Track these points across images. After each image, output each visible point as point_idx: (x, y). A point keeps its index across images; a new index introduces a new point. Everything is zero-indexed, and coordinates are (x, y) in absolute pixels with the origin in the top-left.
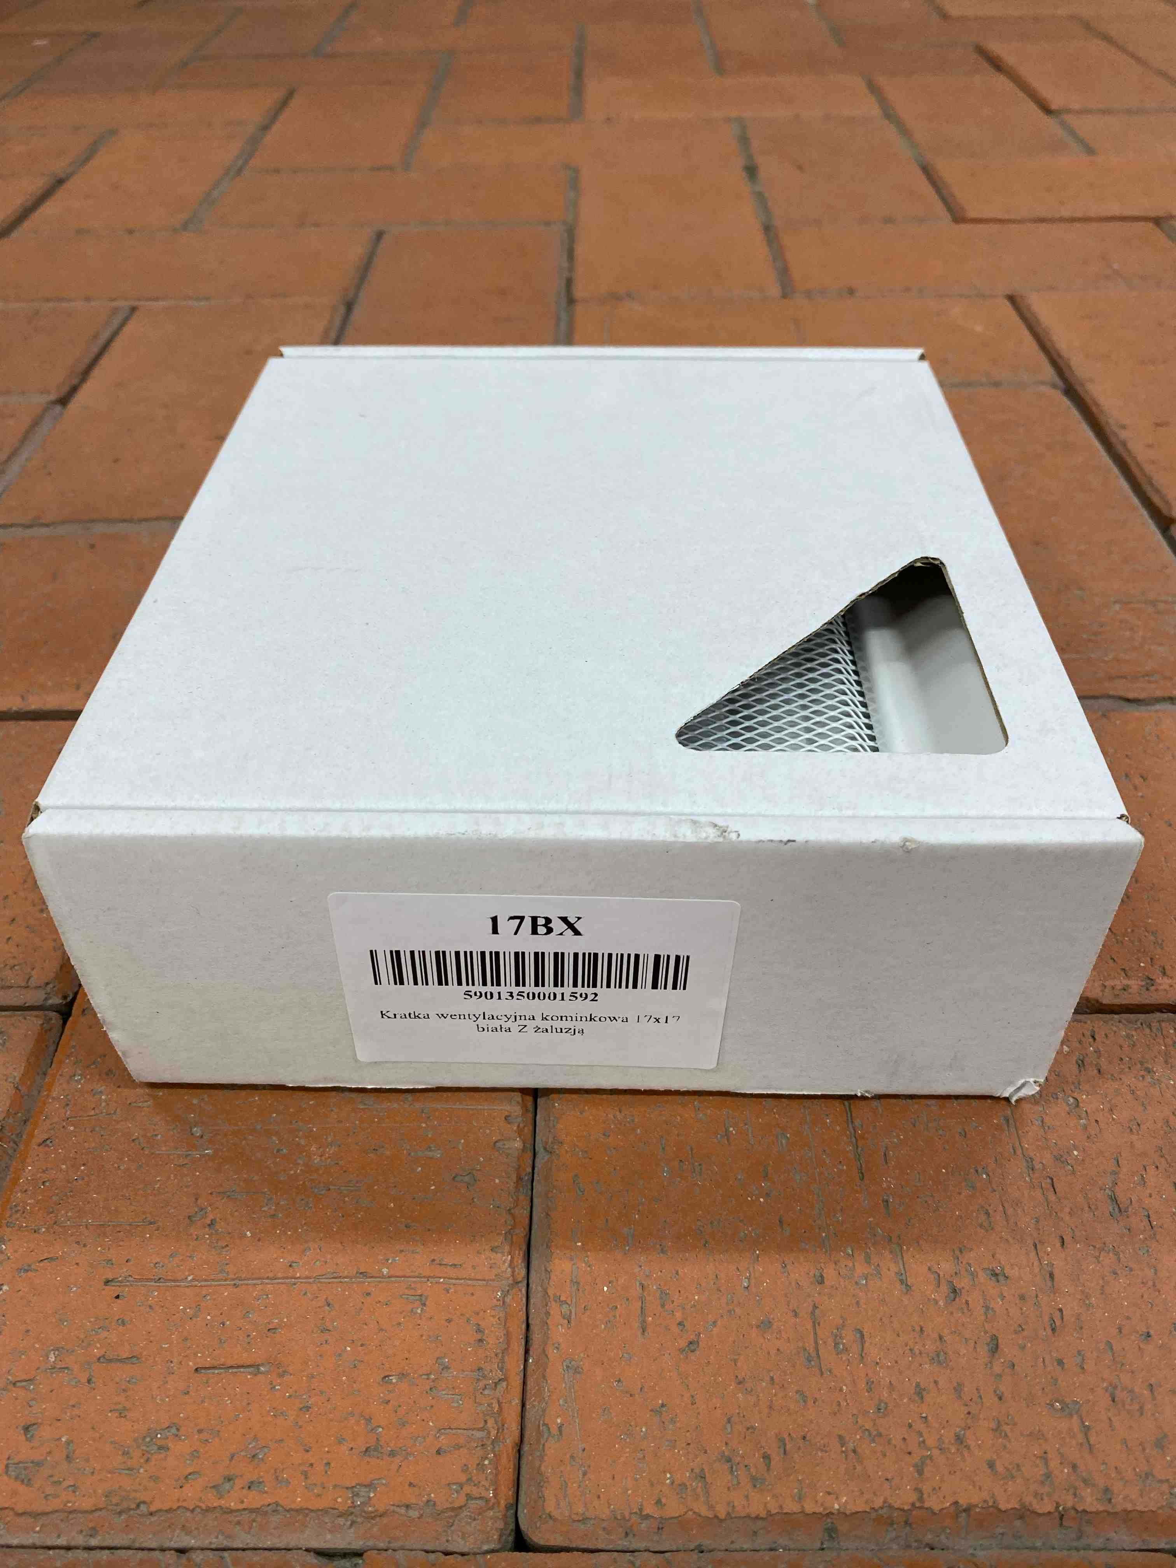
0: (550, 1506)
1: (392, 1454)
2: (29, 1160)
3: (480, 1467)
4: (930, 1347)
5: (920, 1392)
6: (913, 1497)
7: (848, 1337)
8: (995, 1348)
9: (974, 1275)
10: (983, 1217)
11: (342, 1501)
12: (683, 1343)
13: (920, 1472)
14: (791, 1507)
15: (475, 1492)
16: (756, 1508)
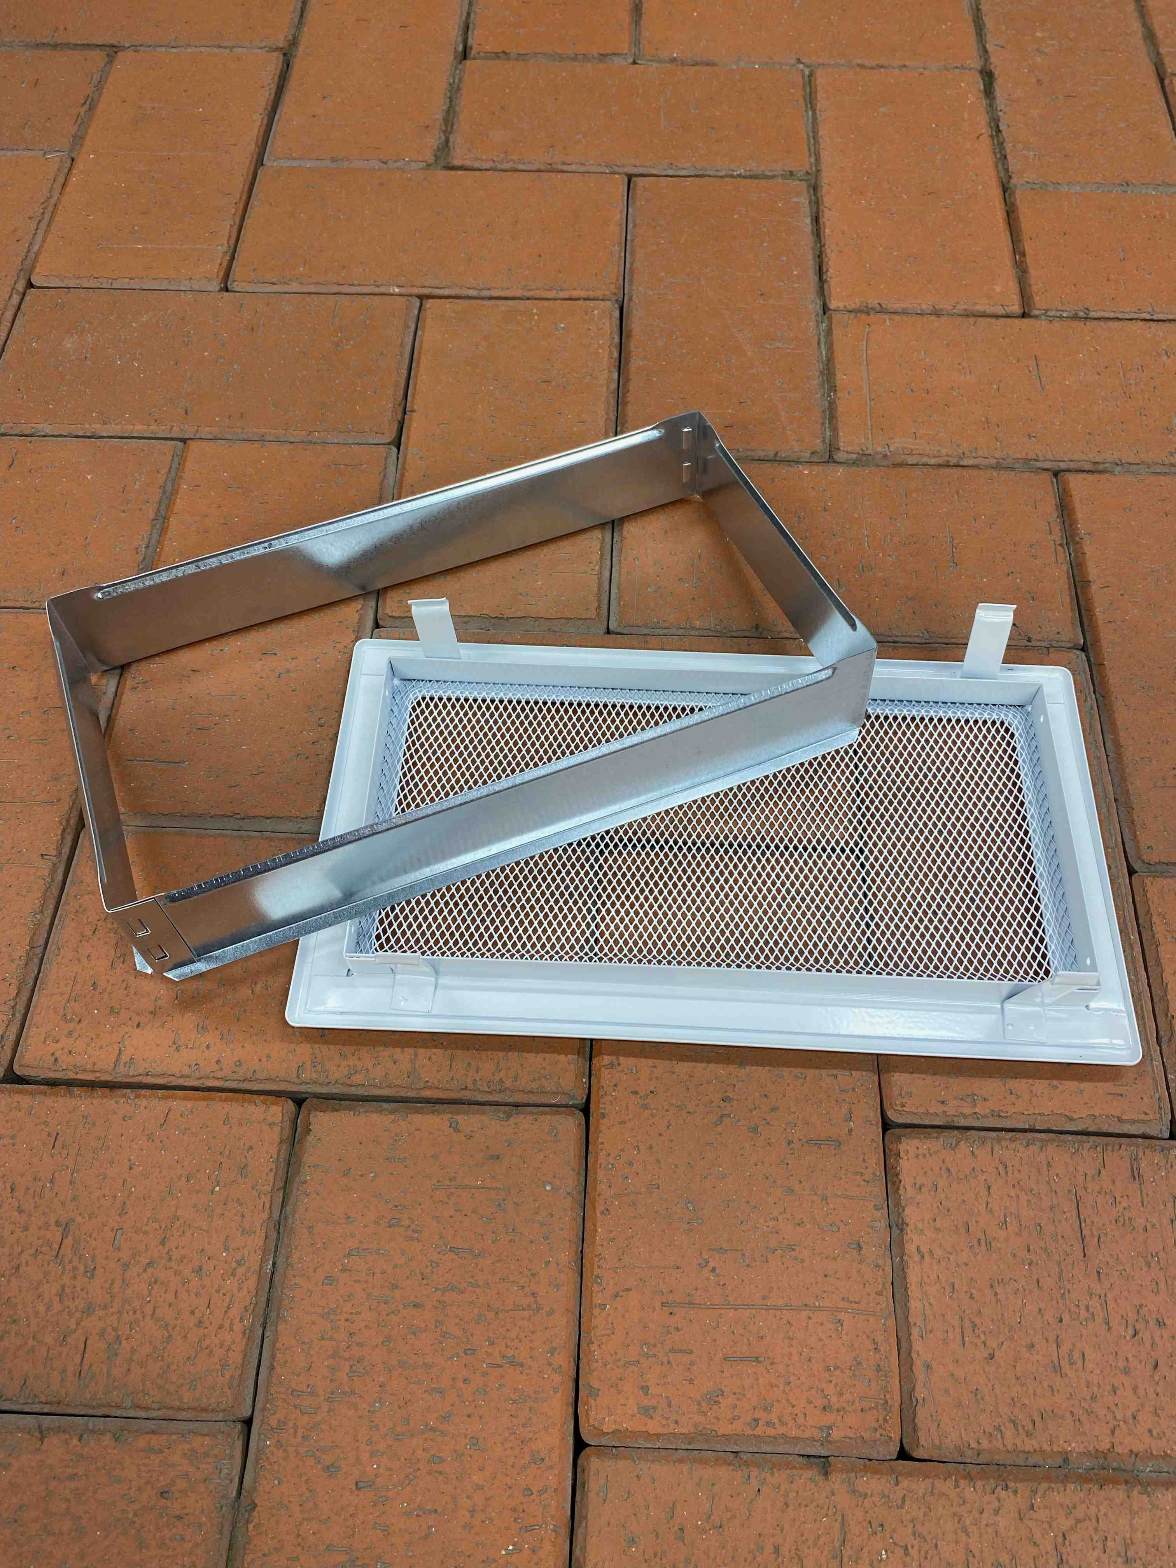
0: (922, 1442)
1: (838, 1411)
2: (598, 1225)
3: (885, 1420)
4: (1121, 1364)
5: (1114, 1390)
6: (1108, 1446)
7: (1076, 1355)
8: (1156, 1366)
9: (1147, 1322)
10: (1154, 1285)
11: (816, 1433)
12: (986, 1355)
13: (1113, 1432)
14: (1046, 1447)
15: (884, 1433)
16: (1027, 1448)
